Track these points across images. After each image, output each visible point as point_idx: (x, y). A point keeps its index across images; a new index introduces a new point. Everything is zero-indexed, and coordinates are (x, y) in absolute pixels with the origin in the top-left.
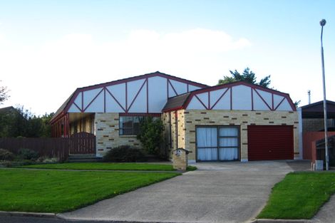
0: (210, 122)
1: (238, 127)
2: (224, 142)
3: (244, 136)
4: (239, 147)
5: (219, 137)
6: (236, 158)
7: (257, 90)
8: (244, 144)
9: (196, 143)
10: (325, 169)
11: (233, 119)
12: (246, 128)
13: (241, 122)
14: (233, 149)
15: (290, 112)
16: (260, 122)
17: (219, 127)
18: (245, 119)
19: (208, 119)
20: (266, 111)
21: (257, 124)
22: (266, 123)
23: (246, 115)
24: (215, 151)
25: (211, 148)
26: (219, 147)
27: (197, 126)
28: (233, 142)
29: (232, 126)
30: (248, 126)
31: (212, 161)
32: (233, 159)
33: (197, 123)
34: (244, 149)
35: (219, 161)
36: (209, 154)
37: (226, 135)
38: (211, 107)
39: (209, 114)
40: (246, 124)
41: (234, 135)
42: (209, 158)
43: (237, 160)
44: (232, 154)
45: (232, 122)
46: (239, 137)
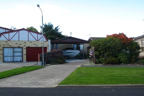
0: (10, 46)
1: (22, 48)
2: (16, 54)
3: (25, 52)
4: (22, 56)
5: (14, 52)
6: (21, 60)
7: (31, 33)
8: (24, 55)
9: (3, 54)
10: (42, 65)
11: (19, 44)
12: (26, 48)
13: (23, 46)
14: (20, 57)
15: (45, 42)
16: (32, 45)
17: (14, 48)
18: (25, 44)
19: (8, 44)
20: (34, 41)
21: (30, 46)
22: (35, 46)
23: (26, 43)
24: (12, 58)
25: (10, 56)
26: (13, 56)
27: (4, 48)
28: (20, 54)
29: (19, 47)
30: (26, 47)
31: (11, 62)
32: (20, 61)
33: (3, 46)
34: (25, 57)
35: (13, 62)
36: (9, 59)
37: (17, 51)
38: (10, 39)
39: (9, 42)
40: (25, 47)
41: (20, 51)
42: (9, 61)
43: (22, 61)
44: (19, 59)
45: (19, 46)
46: (22, 52)
